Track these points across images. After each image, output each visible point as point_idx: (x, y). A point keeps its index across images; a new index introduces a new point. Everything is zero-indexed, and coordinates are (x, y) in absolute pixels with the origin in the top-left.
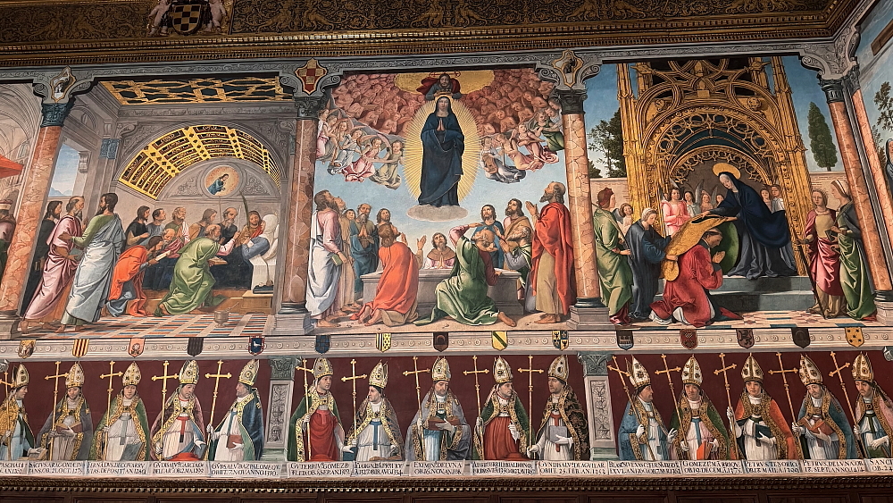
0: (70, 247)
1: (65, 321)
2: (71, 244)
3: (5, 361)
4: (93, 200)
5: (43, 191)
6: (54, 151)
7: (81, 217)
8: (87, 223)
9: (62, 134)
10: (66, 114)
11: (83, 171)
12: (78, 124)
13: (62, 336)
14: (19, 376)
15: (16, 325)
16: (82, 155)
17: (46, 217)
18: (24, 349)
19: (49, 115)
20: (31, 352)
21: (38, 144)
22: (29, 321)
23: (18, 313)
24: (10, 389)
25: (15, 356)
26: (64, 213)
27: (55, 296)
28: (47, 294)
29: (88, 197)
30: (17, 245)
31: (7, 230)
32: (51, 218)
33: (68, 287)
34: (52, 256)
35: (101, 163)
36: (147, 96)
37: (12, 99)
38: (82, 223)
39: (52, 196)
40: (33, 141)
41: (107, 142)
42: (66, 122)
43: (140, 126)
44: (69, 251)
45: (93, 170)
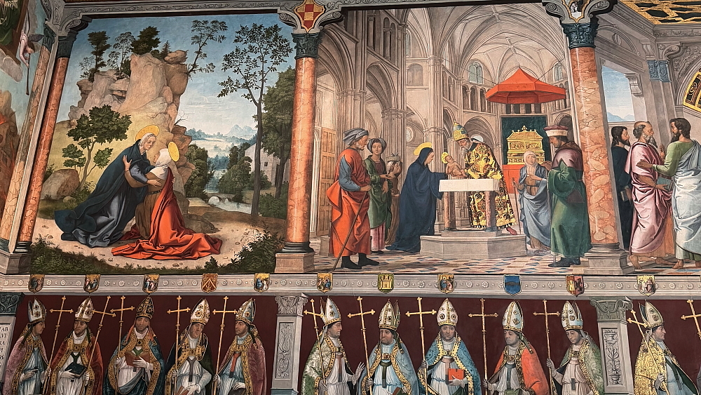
0: (654, 176)
1: (680, 255)
2: (653, 172)
3: (627, 299)
4: (661, 126)
5: (600, 116)
6: (596, 72)
7: (655, 143)
8: (664, 149)
9: (598, 57)
10: (593, 34)
11: (637, 95)
12: (613, 46)
13: (682, 272)
14: (650, 316)
15: (623, 258)
16: (630, 77)
17: (614, 143)
18: (644, 285)
19: (574, 35)
20: (653, 289)
21: (574, 67)
22: (637, 255)
23: (622, 246)
24: (644, 329)
25: (636, 294)
26: (633, 140)
27: (657, 229)
28: (647, 226)
29: (655, 123)
30: (591, 173)
31: (573, 157)
32: (620, 145)
33: (669, 220)
34: (638, 186)
35: (655, 87)
36: (680, 15)
37: (524, 19)
38: (658, 150)
39: (612, 122)
40: (567, 62)
41: (654, 65)
42: (596, 43)
43: (684, 47)
44: (655, 180)
45: (650, 94)
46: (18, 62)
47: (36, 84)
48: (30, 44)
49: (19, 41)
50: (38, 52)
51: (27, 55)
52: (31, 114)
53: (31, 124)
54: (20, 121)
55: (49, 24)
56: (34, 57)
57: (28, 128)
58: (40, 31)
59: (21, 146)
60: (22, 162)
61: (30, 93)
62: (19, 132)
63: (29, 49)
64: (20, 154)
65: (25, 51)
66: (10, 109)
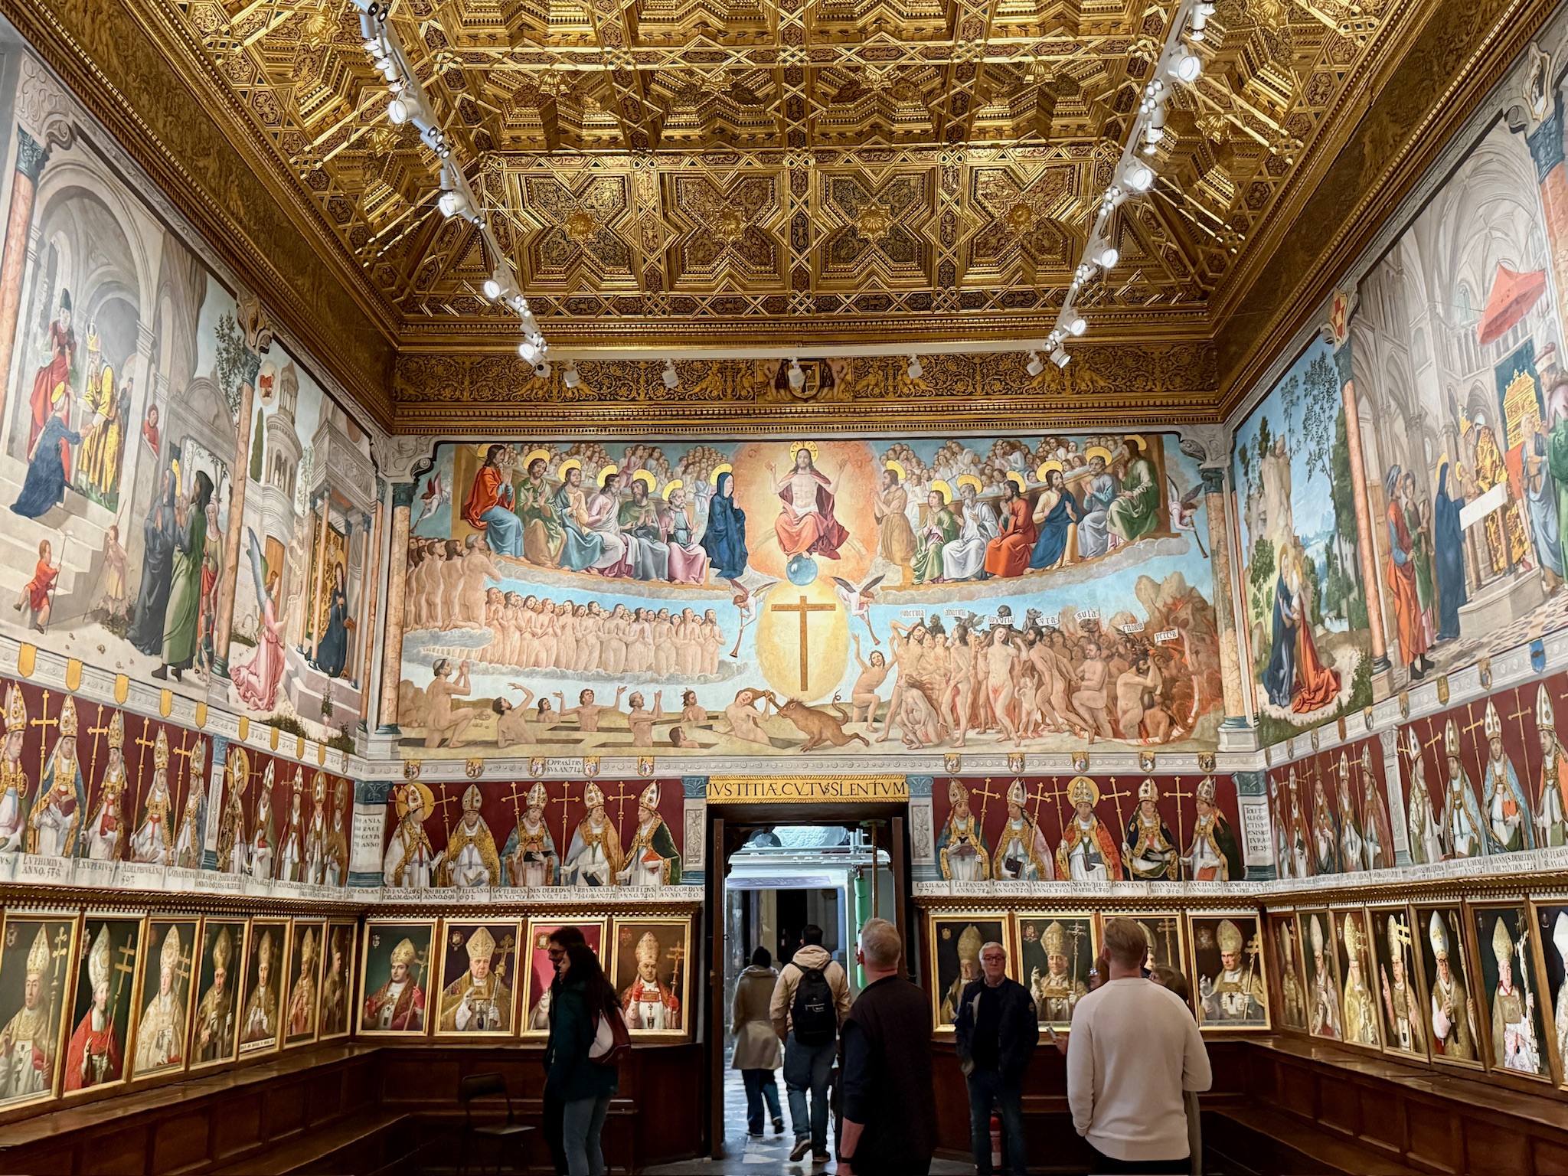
19: (1542, 153)
21: (1548, 217)
31: (1565, 399)
37: (1492, 166)
40: (1540, 216)
46: (1178, 535)
47: (1215, 540)
48: (1187, 505)
49: (1167, 513)
50: (1202, 507)
51: (1187, 520)
52: (1221, 575)
53: (1225, 584)
54: (1206, 592)
55: (1208, 464)
56: (1198, 515)
57: (1224, 591)
58: (1194, 480)
59: (1220, 615)
60: (1230, 630)
61: (1208, 552)
62: (1210, 602)
63: (1187, 513)
64: (1221, 625)
65: (1182, 517)
66: (1185, 588)
